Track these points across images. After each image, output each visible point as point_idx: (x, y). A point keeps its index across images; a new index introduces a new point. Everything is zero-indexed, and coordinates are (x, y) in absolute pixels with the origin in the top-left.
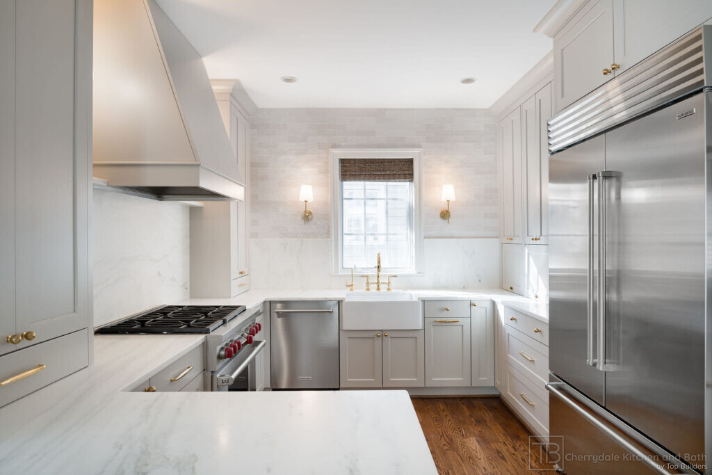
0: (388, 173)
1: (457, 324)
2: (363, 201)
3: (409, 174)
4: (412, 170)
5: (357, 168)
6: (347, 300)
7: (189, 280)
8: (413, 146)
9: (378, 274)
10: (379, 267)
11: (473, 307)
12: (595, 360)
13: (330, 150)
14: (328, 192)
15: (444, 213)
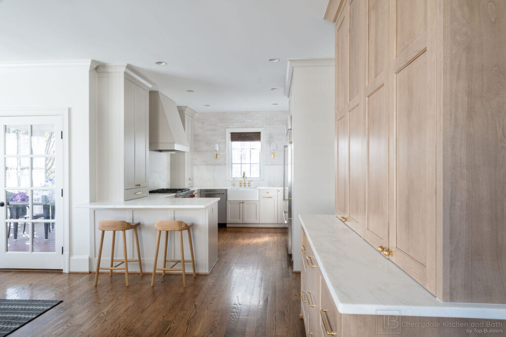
0: (250, 138)
1: (272, 198)
2: (240, 150)
3: (259, 138)
5: (237, 136)
6: (230, 190)
7: (170, 181)
8: (261, 127)
9: (244, 180)
11: (278, 192)
13: (226, 129)
14: (225, 146)
15: (274, 155)
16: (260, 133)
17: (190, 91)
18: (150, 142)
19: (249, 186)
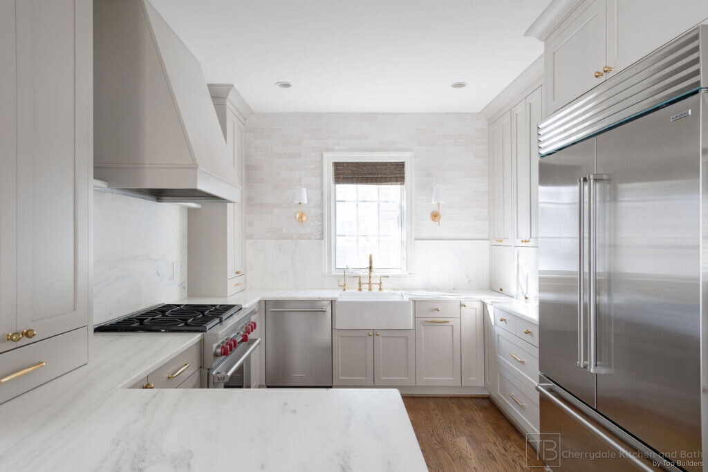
0: (379, 176)
1: (447, 324)
2: (355, 203)
3: (401, 177)
4: (404, 173)
5: (349, 171)
6: (339, 300)
7: (186, 280)
8: (405, 150)
9: (370, 274)
10: (370, 268)
11: (463, 308)
12: (586, 362)
13: (324, 153)
14: (322, 194)
15: (435, 216)
16: (401, 165)
19: (380, 289)
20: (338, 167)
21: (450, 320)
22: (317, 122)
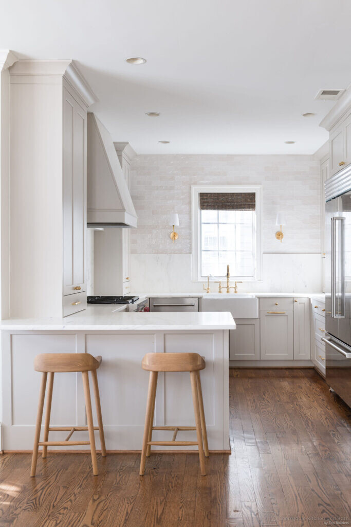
0: (236, 204)
1: (283, 315)
2: (217, 225)
3: (252, 205)
4: (255, 201)
5: (212, 200)
7: (93, 282)
8: (255, 184)
9: (228, 280)
10: (228, 274)
11: (295, 303)
13: (192, 186)
14: (190, 218)
15: (279, 235)
16: (253, 195)
17: (151, 114)
18: (88, 209)
19: (236, 292)
20: (203, 196)
21: (285, 312)
22: (185, 162)
